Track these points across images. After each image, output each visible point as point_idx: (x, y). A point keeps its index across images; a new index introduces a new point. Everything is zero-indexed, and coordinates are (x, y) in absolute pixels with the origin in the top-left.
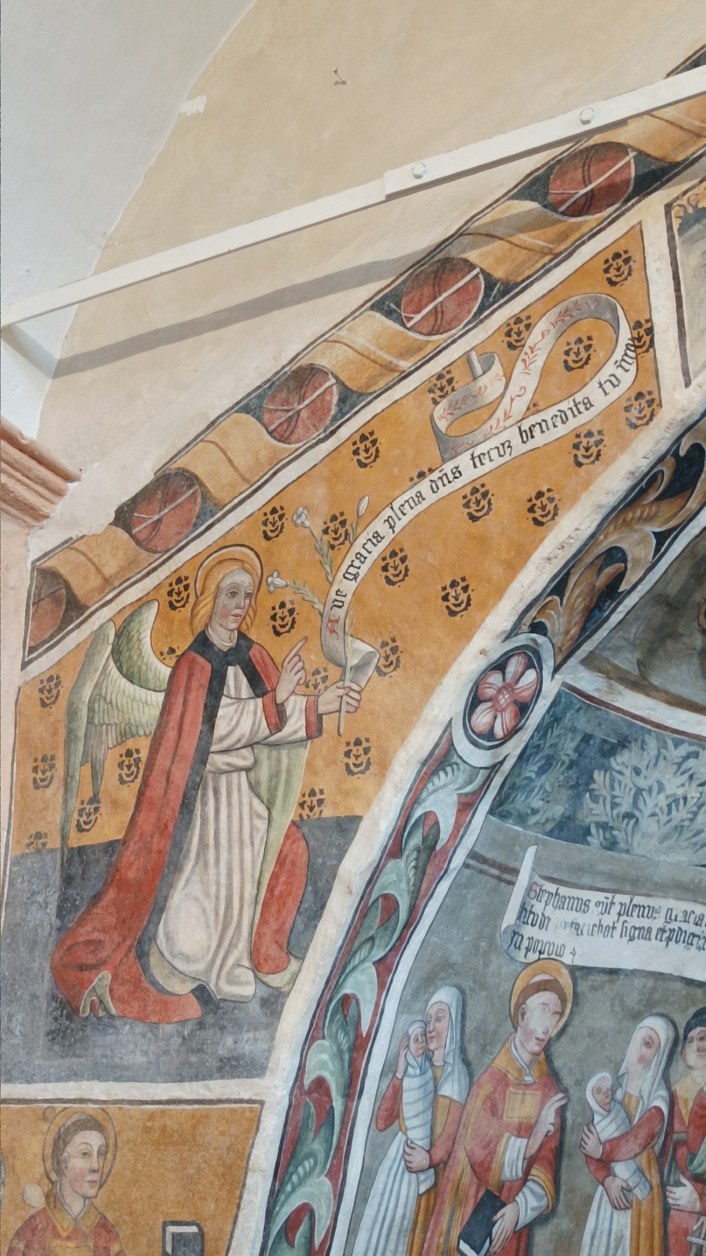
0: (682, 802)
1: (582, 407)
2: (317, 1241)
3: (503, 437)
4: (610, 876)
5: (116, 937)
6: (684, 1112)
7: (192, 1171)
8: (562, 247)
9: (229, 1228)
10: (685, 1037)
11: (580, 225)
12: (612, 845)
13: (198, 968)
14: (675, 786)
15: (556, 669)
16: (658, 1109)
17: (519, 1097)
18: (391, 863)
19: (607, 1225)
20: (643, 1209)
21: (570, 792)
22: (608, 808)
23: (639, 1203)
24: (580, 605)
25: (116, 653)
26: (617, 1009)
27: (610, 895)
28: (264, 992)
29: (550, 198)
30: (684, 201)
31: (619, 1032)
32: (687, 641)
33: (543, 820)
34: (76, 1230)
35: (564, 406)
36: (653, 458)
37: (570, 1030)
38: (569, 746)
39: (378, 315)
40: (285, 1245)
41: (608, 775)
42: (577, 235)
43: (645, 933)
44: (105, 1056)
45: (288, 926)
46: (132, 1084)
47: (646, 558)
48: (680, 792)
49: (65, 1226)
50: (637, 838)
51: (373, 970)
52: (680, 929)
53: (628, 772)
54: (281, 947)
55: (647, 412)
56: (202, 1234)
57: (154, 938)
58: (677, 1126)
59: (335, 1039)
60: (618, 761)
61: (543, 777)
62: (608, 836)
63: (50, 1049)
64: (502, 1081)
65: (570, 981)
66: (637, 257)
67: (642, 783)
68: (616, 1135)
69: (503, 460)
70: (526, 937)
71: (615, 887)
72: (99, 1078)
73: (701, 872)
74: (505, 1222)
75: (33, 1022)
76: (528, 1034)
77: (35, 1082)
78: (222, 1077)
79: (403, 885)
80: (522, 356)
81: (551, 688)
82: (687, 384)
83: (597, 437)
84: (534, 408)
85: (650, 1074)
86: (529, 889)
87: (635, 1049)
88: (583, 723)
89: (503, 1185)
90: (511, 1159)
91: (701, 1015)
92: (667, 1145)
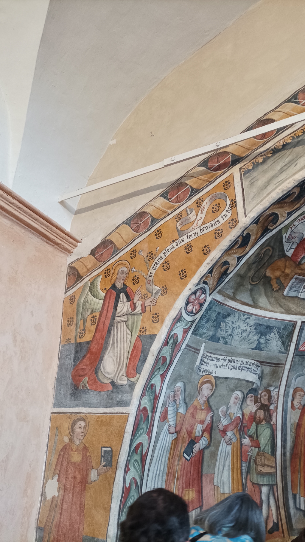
0: (245, 331)
1: (217, 223)
2: (144, 453)
3: (195, 231)
4: (226, 351)
5: (89, 368)
6: (246, 418)
7: (109, 433)
8: (212, 180)
9: (119, 449)
10: (247, 397)
11: (216, 174)
12: (226, 343)
13: (111, 376)
14: (243, 327)
15: (210, 294)
16: (239, 417)
17: (200, 413)
18: (165, 348)
19: (225, 449)
20: (235, 445)
21: (214, 328)
22: (225, 333)
23: (234, 443)
24: (217, 276)
25: (90, 289)
26: (228, 388)
27: (225, 357)
28: (129, 383)
29: (209, 166)
30: (245, 167)
31: (228, 395)
32: (246, 287)
33: (207, 336)
34: (77, 449)
35: (212, 222)
36: (236, 237)
37: (215, 394)
38: (214, 315)
39: (162, 198)
40: (135, 454)
41: (225, 324)
42: (216, 176)
43: (235, 368)
44: (86, 401)
45: (136, 365)
46: (93, 408)
47: (235, 264)
48: (245, 328)
49: (74, 448)
50: (233, 341)
51: (160, 377)
52: (245, 366)
53: (230, 323)
54: (134, 370)
55: (235, 224)
56: (112, 450)
57: (100, 368)
58: (244, 421)
59: (149, 396)
60: (228, 319)
61: (207, 324)
62: (225, 340)
63: (71, 398)
64: (196, 408)
65: (214, 381)
66: (232, 182)
67: (234, 326)
68: (227, 424)
69: (196, 237)
70: (202, 368)
71: (227, 355)
72: (84, 406)
73: (250, 351)
74: (196, 448)
75: (66, 391)
76: (203, 395)
77: (67, 408)
78: (118, 407)
79: (168, 354)
80: (201, 209)
81: (209, 299)
82: (246, 217)
83: (221, 231)
84: (204, 223)
85: (237, 407)
86: (203, 355)
87: (232, 400)
88: (218, 309)
89: (195, 438)
90: (199, 429)
91: (251, 391)
92: (241, 427)
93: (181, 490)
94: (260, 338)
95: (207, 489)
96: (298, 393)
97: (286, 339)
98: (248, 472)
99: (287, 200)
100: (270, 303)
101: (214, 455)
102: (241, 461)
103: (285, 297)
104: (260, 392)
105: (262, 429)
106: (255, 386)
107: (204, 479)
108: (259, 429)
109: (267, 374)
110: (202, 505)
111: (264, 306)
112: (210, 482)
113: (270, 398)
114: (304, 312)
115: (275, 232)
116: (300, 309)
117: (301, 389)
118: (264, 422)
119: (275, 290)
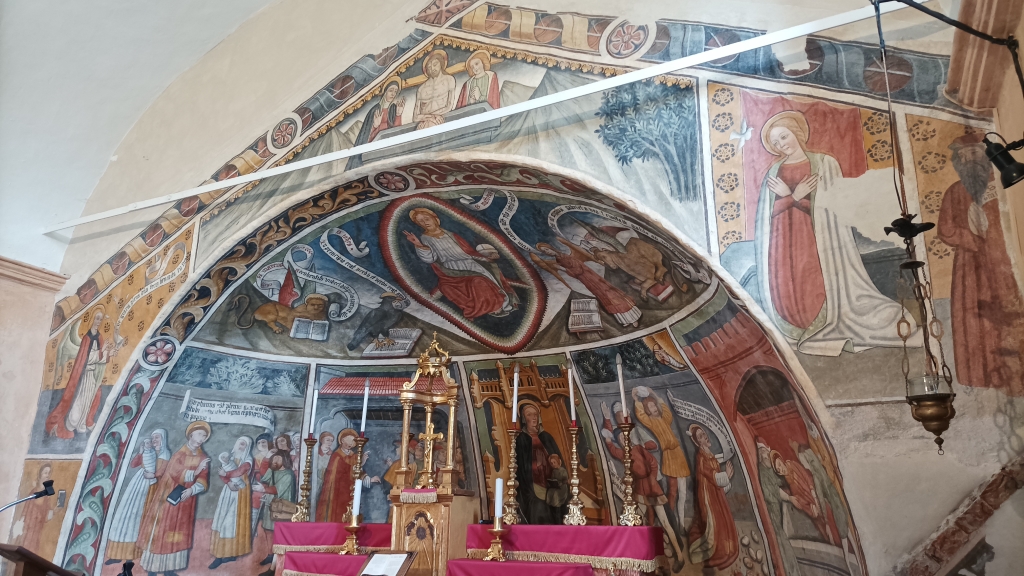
0: (246, 375)
3: (157, 281)
4: (222, 397)
5: (61, 415)
6: (258, 464)
8: (180, 226)
10: (257, 442)
12: (221, 388)
14: (242, 371)
15: (180, 343)
16: (248, 463)
17: (191, 459)
18: (124, 398)
19: (229, 495)
20: (243, 491)
21: (201, 374)
22: (217, 378)
23: (241, 489)
26: (229, 434)
27: (223, 402)
30: (207, 215)
33: (192, 382)
35: (170, 274)
38: (198, 362)
41: (216, 369)
42: (184, 223)
43: (237, 413)
45: (95, 414)
48: (245, 372)
50: (230, 386)
52: (249, 412)
53: (223, 368)
54: (92, 419)
58: (256, 467)
60: (219, 365)
61: (188, 371)
62: (219, 386)
63: (43, 445)
64: (184, 454)
65: (209, 427)
66: (192, 233)
67: (230, 370)
68: (231, 470)
69: (156, 288)
70: (190, 415)
71: (224, 400)
73: (255, 395)
74: (186, 494)
75: (39, 438)
76: (194, 442)
79: (132, 403)
80: (166, 257)
81: (180, 349)
84: (164, 273)
85: (244, 453)
86: (189, 402)
87: (237, 446)
88: (201, 355)
89: (185, 483)
90: (188, 476)
91: (262, 436)
92: (252, 473)
93: (162, 533)
94: (266, 382)
95: (200, 533)
96: (326, 439)
97: (301, 381)
98: (261, 517)
99: (234, 256)
100: (275, 346)
101: (213, 502)
102: (251, 507)
103: (293, 339)
104: (275, 437)
105: (280, 476)
106: (266, 431)
107: (197, 523)
108: (276, 476)
109: (281, 419)
110: (192, 548)
111: (267, 349)
112: (206, 527)
113: (289, 443)
114: (319, 354)
115: (240, 282)
116: (313, 351)
117: (330, 434)
118: (282, 468)
119: (278, 332)
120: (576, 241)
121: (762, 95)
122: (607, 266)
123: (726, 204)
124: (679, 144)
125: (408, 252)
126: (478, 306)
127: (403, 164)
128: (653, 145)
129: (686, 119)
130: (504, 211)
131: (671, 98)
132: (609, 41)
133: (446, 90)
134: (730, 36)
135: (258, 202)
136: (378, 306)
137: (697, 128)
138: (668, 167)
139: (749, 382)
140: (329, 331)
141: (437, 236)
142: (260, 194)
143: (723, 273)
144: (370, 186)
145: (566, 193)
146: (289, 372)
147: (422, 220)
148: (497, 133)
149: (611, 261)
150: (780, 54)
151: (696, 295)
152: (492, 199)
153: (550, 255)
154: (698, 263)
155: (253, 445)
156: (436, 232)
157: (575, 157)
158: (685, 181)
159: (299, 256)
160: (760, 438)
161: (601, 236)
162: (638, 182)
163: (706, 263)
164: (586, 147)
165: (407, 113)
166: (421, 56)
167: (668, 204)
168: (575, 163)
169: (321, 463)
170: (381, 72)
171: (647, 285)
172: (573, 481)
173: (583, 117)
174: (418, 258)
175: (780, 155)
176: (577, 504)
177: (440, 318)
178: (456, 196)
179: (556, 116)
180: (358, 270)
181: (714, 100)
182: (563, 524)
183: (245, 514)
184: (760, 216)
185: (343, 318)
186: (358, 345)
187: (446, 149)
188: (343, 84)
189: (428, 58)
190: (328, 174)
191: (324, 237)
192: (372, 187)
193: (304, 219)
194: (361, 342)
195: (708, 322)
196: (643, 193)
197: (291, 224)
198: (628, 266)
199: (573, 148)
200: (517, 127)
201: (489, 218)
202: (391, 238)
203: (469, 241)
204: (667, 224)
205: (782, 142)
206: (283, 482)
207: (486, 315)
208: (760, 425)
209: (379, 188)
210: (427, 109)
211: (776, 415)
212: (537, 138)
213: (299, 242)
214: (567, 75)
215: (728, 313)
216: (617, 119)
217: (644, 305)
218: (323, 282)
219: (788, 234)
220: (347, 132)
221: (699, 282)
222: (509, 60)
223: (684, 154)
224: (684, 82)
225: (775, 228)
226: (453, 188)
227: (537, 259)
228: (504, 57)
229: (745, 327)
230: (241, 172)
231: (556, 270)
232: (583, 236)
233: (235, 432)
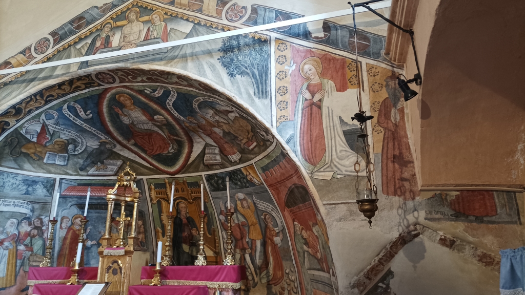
0: (15, 184)
6: (22, 234)
10: (21, 222)
16: (16, 234)
20: (11, 250)
26: (3, 218)
31: (4, 221)
43: (10, 205)
52: (17, 204)
58: (20, 236)
68: (4, 238)
71: (1, 198)
73: (21, 195)
85: (13, 228)
87: (8, 224)
91: (25, 219)
92: (17, 240)
94: (28, 187)
96: (65, 220)
97: (50, 188)
98: (22, 265)
100: (34, 167)
102: (16, 259)
103: (45, 163)
104: (33, 219)
105: (36, 241)
106: (27, 216)
108: (33, 241)
109: (37, 209)
111: (29, 169)
113: (42, 222)
114: (62, 172)
115: (12, 130)
116: (58, 171)
117: (67, 218)
118: (37, 237)
119: (36, 159)
120: (208, 116)
121: (301, 48)
122: (223, 130)
123: (281, 101)
124: (260, 69)
125: (115, 118)
126: (155, 149)
127: (112, 68)
128: (247, 69)
129: (264, 57)
130: (169, 98)
131: (257, 45)
132: (227, 13)
133: (138, 30)
134: (287, 16)
135: (24, 84)
136: (97, 147)
137: (269, 62)
138: (253, 81)
139: (291, 192)
140: (68, 160)
141: (130, 109)
142: (26, 80)
143: (278, 136)
144: (92, 80)
145: (202, 90)
146: (43, 183)
147: (123, 101)
148: (165, 55)
149: (226, 128)
150: (310, 28)
151: (267, 147)
152: (162, 91)
153: (194, 123)
154: (267, 131)
155: (19, 223)
156: (131, 108)
157: (207, 72)
158: (262, 89)
159: (49, 117)
160: (296, 220)
161: (220, 115)
162: (238, 87)
163: (270, 131)
164: (212, 67)
165: (116, 40)
166: (125, 10)
167: (252, 100)
168: (206, 75)
169: (61, 234)
170: (102, 16)
171: (244, 141)
172: (200, 242)
173: (212, 51)
174: (121, 121)
175: (308, 79)
176: (201, 254)
177: (134, 155)
178: (143, 89)
179: (197, 49)
180: (85, 126)
181: (278, 48)
182: (194, 265)
183: (12, 263)
184: (297, 109)
185: (76, 153)
186: (85, 168)
187: (136, 62)
188: (79, 21)
189: (129, 11)
190: (68, 71)
191: (65, 106)
192: (94, 80)
193: (52, 96)
194: (87, 166)
195: (272, 161)
196: (241, 94)
197: (45, 98)
198: (234, 131)
199: (206, 67)
200: (176, 54)
201: (161, 101)
202: (105, 110)
203: (150, 113)
204: (252, 110)
205: (309, 72)
206: (38, 244)
207: (160, 154)
208: (296, 213)
209: (98, 81)
210: (127, 40)
211: (303, 208)
212: (187, 60)
213: (49, 108)
214: (204, 28)
215: (281, 157)
216: (229, 54)
217: (242, 151)
218: (65, 132)
219: (310, 118)
220: (80, 48)
221: (268, 141)
222: (174, 17)
223: (262, 74)
224: (263, 37)
225: (304, 115)
226: (141, 84)
227: (187, 125)
228: (171, 15)
229: (289, 164)
230: (14, 66)
231: (198, 131)
232: (211, 114)
233: (7, 216)
